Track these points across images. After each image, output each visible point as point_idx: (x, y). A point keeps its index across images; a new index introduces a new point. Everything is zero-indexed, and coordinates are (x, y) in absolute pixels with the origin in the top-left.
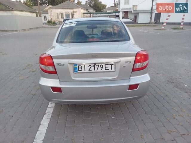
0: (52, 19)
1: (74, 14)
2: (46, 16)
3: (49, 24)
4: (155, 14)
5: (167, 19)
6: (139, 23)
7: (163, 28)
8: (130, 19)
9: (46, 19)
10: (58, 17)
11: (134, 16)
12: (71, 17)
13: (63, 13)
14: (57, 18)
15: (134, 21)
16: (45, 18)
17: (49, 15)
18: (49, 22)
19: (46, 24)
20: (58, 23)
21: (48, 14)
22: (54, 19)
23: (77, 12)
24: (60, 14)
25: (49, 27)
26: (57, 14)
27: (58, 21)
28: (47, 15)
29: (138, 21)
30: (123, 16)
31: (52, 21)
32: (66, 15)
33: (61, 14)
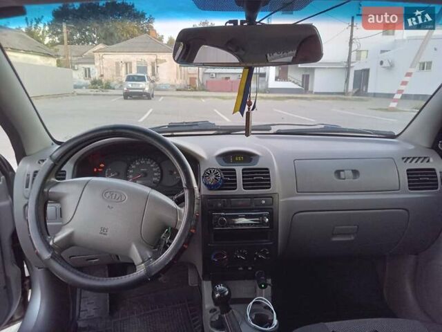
0: (102, 76)
1: (157, 67)
2: (89, 69)
3: (94, 88)
4: (355, 71)
5: (404, 83)
6: (316, 93)
7: (393, 105)
8: (293, 82)
9: (90, 76)
10: (119, 73)
11: (303, 75)
12: (149, 72)
13: (131, 63)
14: (115, 73)
15: (302, 86)
16: (87, 73)
17: (96, 67)
18: (96, 83)
19: (87, 87)
20: (117, 87)
21: (94, 63)
22: (108, 76)
23: (165, 61)
24: (124, 65)
25: (90, 95)
26: (117, 64)
27: (117, 80)
28: (91, 67)
29: (312, 88)
30: (278, 75)
31: (103, 80)
32: (138, 67)
33: (126, 64)
